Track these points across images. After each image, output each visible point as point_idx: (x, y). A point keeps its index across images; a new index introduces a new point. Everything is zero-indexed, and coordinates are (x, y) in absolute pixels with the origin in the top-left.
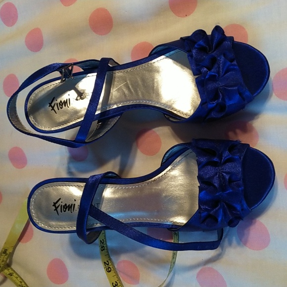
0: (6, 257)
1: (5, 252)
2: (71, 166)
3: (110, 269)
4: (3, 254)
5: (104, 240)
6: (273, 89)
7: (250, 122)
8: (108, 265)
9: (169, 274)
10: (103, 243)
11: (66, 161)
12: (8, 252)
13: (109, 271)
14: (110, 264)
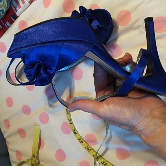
0: (35, 158)
1: (34, 156)
2: (50, 102)
3: (82, 142)
4: (33, 158)
5: (75, 129)
6: (118, 24)
7: (115, 43)
8: (81, 140)
9: (107, 132)
10: (75, 131)
11: (47, 101)
12: (35, 156)
13: (82, 143)
14: (81, 139)
